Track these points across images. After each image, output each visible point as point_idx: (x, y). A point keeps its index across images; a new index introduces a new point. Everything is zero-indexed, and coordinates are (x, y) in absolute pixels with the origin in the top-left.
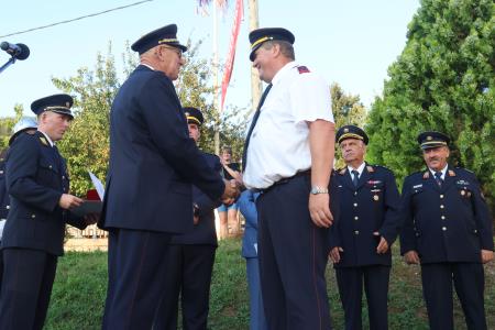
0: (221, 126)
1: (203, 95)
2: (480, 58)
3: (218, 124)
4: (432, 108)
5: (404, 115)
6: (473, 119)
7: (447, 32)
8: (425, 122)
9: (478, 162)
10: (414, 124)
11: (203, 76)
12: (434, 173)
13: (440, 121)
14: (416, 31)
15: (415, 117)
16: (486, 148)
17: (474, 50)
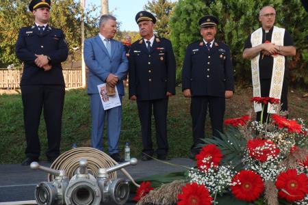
0: (85, 18)
3: (83, 16)
4: (212, 5)
5: (194, 9)
6: (235, 13)
9: (235, 41)
12: (206, 43)
15: (201, 11)
16: (241, 32)
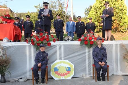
1: (63, 9)
11: (63, 5)
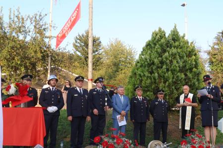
2: (168, 61)
4: (153, 75)
5: (144, 75)
6: (164, 80)
7: (159, 50)
8: (151, 79)
10: (147, 79)
13: (155, 79)
14: (149, 46)
15: (148, 77)
16: (167, 89)
17: (167, 58)
